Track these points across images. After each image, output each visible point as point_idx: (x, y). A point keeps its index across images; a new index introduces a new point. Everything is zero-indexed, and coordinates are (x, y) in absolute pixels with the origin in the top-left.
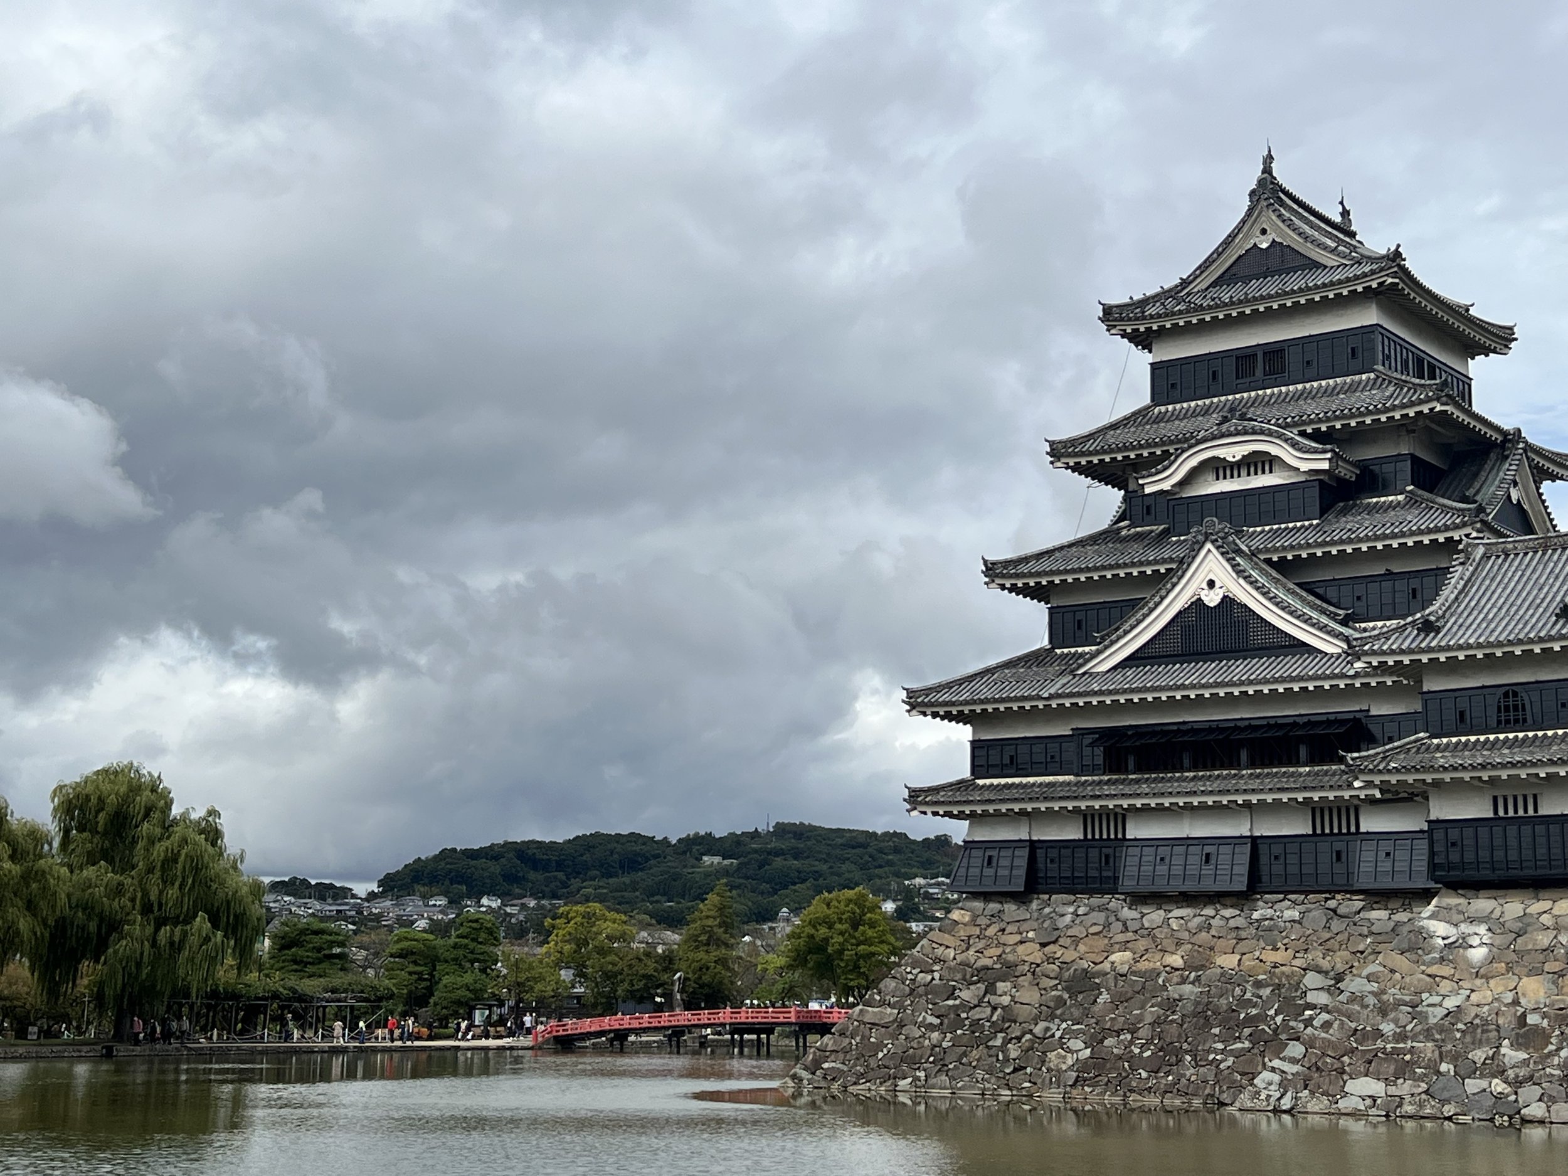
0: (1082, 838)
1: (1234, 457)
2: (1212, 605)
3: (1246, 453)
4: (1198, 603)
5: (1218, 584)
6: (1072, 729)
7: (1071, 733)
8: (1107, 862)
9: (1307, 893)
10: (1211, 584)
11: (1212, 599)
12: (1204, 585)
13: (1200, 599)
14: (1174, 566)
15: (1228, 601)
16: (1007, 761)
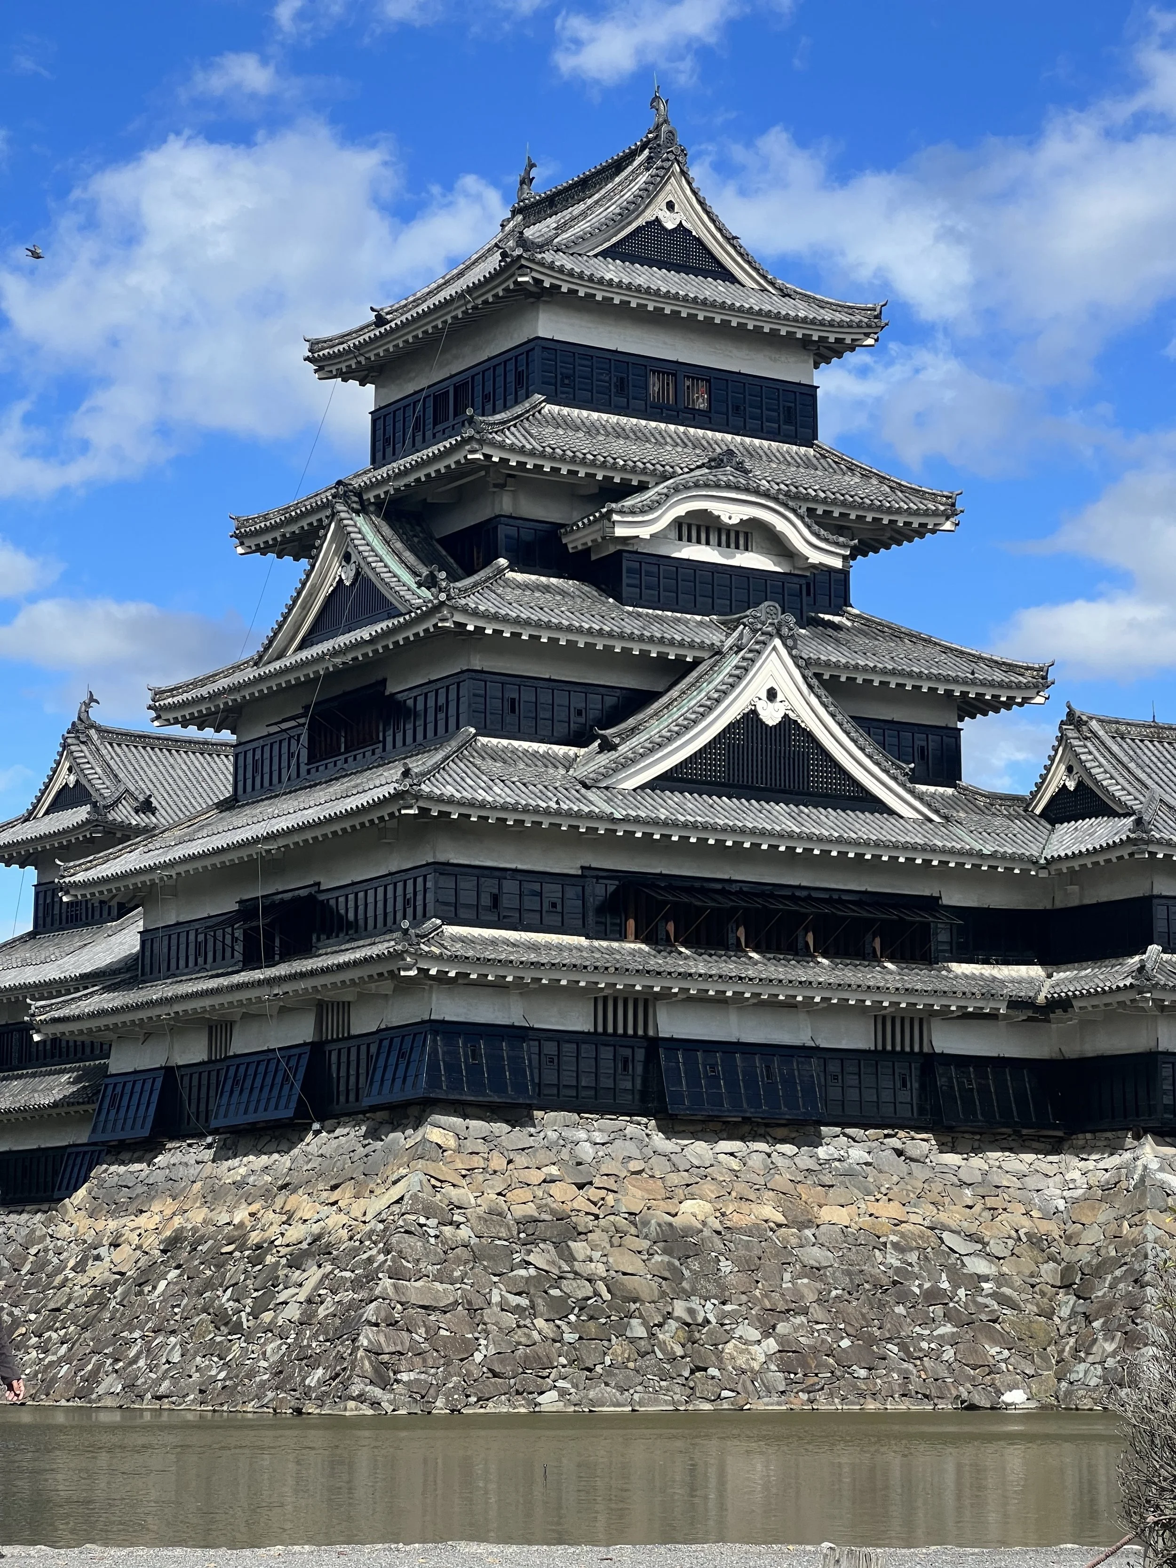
0: (592, 1030)
1: (730, 518)
2: (771, 722)
3: (745, 518)
4: (751, 717)
5: (780, 696)
6: (582, 868)
7: (579, 872)
8: (625, 1068)
9: (866, 1127)
10: (772, 695)
11: (771, 715)
12: (764, 695)
13: (754, 712)
14: (706, 655)
15: (788, 724)
16: (486, 900)
